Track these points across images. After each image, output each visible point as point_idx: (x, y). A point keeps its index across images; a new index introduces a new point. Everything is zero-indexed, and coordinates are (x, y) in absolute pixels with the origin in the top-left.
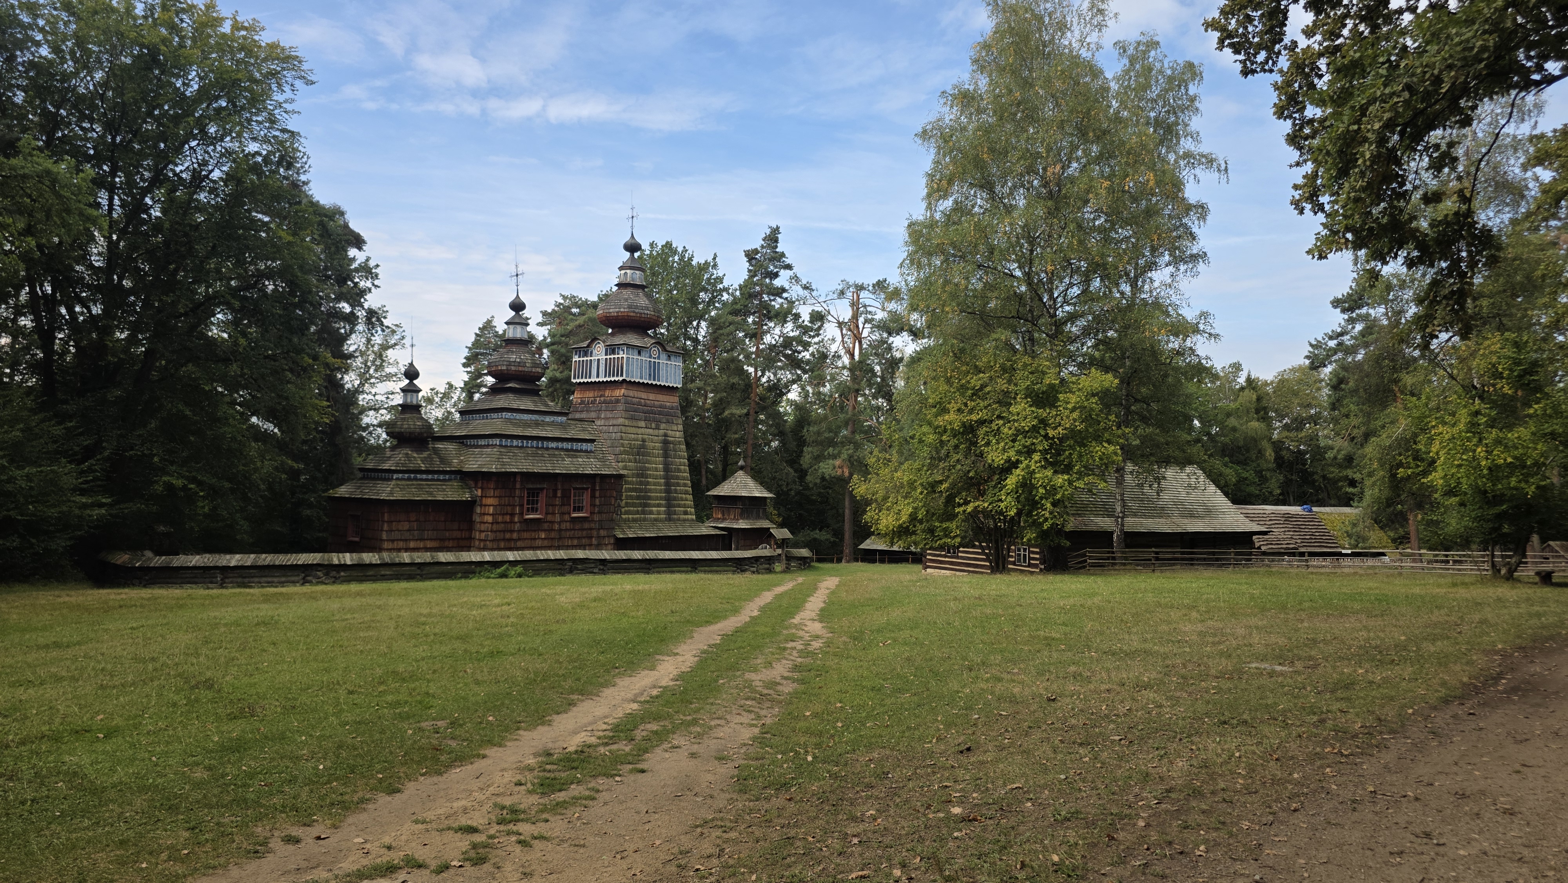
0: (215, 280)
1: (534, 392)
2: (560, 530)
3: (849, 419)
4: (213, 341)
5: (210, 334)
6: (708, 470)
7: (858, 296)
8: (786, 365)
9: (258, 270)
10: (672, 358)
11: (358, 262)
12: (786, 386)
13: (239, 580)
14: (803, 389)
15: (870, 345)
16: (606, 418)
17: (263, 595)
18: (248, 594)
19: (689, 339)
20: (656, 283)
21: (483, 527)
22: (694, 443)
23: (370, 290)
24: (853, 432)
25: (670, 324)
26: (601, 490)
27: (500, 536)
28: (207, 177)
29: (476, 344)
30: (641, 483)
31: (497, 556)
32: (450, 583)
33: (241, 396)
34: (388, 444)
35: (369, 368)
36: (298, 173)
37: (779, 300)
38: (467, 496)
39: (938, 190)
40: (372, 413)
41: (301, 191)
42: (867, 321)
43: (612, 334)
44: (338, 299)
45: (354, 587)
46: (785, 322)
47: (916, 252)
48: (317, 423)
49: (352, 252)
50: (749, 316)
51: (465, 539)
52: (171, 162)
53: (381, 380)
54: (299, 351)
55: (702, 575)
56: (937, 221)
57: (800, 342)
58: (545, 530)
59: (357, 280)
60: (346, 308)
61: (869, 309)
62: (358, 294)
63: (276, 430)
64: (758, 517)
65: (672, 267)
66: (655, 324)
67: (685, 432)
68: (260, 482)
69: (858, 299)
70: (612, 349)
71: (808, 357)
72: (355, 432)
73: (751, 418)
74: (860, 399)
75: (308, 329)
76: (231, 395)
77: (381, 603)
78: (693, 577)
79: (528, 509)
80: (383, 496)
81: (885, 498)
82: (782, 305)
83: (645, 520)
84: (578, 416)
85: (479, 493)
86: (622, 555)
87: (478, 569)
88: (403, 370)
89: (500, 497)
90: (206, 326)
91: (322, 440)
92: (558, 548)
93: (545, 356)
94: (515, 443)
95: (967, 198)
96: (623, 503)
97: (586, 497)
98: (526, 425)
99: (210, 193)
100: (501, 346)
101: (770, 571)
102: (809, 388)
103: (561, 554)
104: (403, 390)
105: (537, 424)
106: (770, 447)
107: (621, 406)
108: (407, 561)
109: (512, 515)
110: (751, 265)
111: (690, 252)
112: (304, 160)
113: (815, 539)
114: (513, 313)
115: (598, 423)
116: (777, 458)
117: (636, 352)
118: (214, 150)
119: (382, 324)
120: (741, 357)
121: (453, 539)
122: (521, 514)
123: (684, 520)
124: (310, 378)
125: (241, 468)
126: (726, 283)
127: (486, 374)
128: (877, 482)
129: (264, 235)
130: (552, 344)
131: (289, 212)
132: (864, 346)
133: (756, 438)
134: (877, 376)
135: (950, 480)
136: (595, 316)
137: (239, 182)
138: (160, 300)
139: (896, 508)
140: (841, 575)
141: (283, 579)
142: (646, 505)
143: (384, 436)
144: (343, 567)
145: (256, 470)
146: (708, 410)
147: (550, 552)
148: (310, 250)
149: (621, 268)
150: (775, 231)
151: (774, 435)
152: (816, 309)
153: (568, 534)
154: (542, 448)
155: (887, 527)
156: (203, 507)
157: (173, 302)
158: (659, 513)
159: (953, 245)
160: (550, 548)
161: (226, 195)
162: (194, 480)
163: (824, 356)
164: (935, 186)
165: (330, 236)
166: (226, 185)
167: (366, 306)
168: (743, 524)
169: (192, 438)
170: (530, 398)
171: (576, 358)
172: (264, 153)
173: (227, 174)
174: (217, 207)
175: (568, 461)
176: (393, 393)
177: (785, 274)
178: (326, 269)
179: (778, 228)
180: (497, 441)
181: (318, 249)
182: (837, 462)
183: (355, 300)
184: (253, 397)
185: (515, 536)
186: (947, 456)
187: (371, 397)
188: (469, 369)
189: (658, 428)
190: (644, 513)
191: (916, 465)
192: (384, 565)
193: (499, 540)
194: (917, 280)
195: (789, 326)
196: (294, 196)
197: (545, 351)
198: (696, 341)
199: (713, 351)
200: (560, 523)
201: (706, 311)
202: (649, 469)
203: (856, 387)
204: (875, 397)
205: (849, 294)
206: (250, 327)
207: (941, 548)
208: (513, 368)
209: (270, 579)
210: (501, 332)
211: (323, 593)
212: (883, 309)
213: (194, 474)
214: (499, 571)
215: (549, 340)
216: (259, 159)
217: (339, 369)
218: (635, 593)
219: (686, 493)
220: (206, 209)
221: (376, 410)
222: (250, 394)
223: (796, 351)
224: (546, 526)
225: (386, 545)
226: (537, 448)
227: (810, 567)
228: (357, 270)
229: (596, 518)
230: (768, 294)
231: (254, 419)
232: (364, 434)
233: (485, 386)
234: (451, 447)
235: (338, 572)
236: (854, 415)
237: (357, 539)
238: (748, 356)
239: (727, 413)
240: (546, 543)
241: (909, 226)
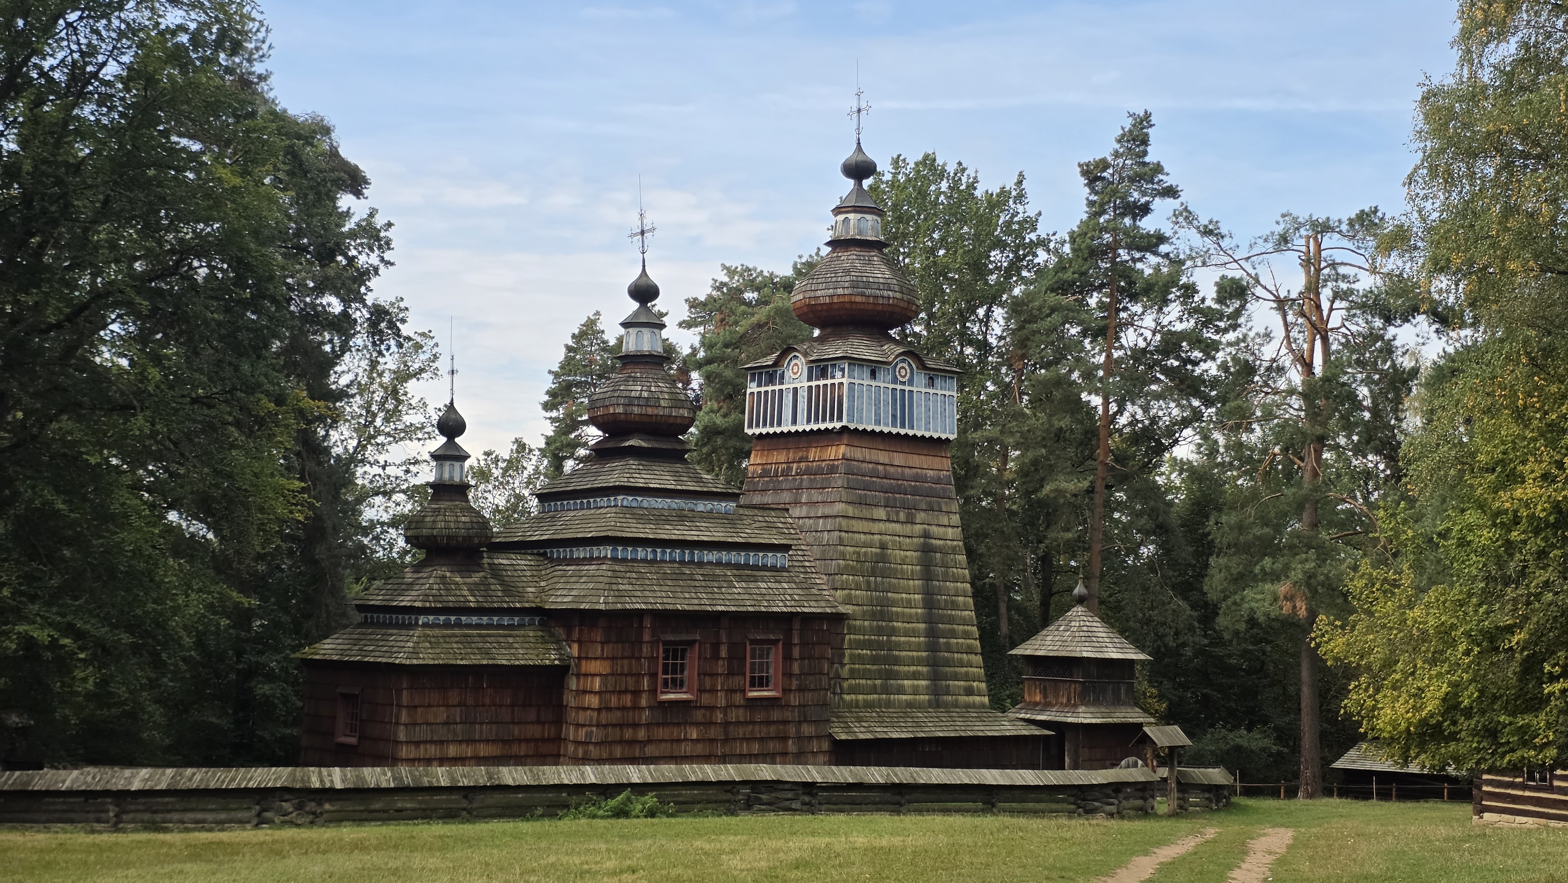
0: (108, 263)
1: (676, 456)
2: (726, 724)
3: (1306, 499)
4: (101, 375)
5: (98, 360)
6: (1012, 605)
7: (1318, 245)
8: (1168, 388)
9: (182, 241)
10: (938, 382)
11: (355, 219)
12: (1170, 432)
13: (147, 816)
14: (1205, 437)
15: (1346, 345)
16: (812, 504)
17: (188, 846)
18: (163, 843)
19: (970, 343)
20: (905, 236)
21: (582, 717)
22: (982, 549)
23: (376, 270)
24: (1314, 525)
25: (931, 316)
26: (803, 644)
27: (614, 734)
28: (95, 75)
29: (568, 365)
30: (880, 631)
31: (610, 774)
32: (524, 826)
33: (151, 473)
34: (408, 559)
35: (374, 415)
36: (249, 61)
37: (1153, 259)
38: (552, 658)
39: (1486, 23)
40: (378, 500)
41: (255, 92)
42: (1337, 295)
43: (821, 340)
44: (320, 290)
45: (348, 833)
46: (1166, 302)
47: (1442, 151)
48: (282, 521)
49: (345, 201)
50: (1090, 293)
51: (549, 740)
52: (35, 52)
53: (396, 437)
54: (252, 388)
55: (1007, 820)
56: (1485, 87)
57: (1196, 340)
58: (697, 724)
59: (353, 252)
60: (334, 304)
61: (1342, 270)
62: (354, 280)
63: (210, 536)
64: (1117, 702)
65: (936, 203)
66: (904, 317)
67: (965, 527)
68: (183, 633)
69: (1319, 250)
70: (820, 368)
71: (1214, 371)
72: (349, 537)
73: (1098, 499)
74: (1326, 455)
75: (267, 346)
76: (133, 471)
77: (398, 863)
78: (988, 822)
79: (666, 683)
80: (401, 659)
81: (1389, 664)
82: (1157, 269)
83: (889, 704)
84: (757, 499)
85: (575, 650)
86: (845, 774)
87: (574, 799)
88: (435, 418)
89: (613, 658)
90: (92, 345)
91: (291, 553)
92: (724, 759)
93: (695, 385)
94: (641, 553)
95: (1549, 36)
96: (845, 671)
97: (775, 658)
98: (661, 518)
99: (100, 103)
100: (613, 369)
101: (1145, 813)
102: (1219, 437)
103: (729, 772)
104: (435, 456)
105: (681, 517)
106: (1137, 557)
107: (838, 480)
108: (444, 782)
109: (637, 693)
110: (1093, 191)
111: (970, 172)
112: (260, 36)
113: (1238, 748)
114: (635, 305)
115: (796, 512)
116: (1154, 579)
117: (867, 372)
118: (108, 27)
119: (398, 333)
120: (1075, 375)
121: (527, 741)
122: (653, 691)
123: (968, 706)
124: (271, 437)
125: (150, 606)
126: (1043, 230)
127: (585, 423)
128: (1370, 630)
129: (191, 176)
130: (708, 361)
131: (235, 132)
132: (1334, 347)
133: (1108, 538)
134: (1362, 408)
135: (1530, 626)
136: (788, 304)
137: (150, 81)
138: (16, 302)
139: (1413, 684)
140: (1296, 825)
141: (223, 816)
142: (891, 675)
143: (401, 543)
144: (328, 793)
145: (176, 610)
146: (1008, 484)
147: (708, 768)
148: (272, 200)
149: (837, 211)
150: (1143, 122)
151: (1147, 533)
152: (1230, 274)
153: (741, 731)
154: (692, 562)
155: (1394, 724)
156: (85, 680)
157: (36, 303)
158: (916, 691)
159: (1522, 133)
160: (707, 758)
161: (127, 107)
162: (69, 630)
163: (1247, 370)
164: (1479, 15)
165: (306, 172)
166: (127, 89)
167: (369, 300)
168: (1085, 716)
169: (67, 553)
170: (667, 467)
171: (752, 388)
172: (193, 26)
173: (130, 68)
174: (114, 130)
175: (739, 587)
176: (416, 462)
177: (1162, 207)
178: (299, 233)
179: (1147, 116)
180: (607, 551)
181: (285, 199)
182: (1283, 588)
183: (350, 291)
184: (172, 475)
185: (642, 734)
186: (1523, 573)
187: (380, 471)
188: (554, 414)
189: (911, 521)
190: (886, 690)
191: (1455, 594)
192: (401, 790)
193: (611, 743)
194: (1446, 206)
195: (1174, 310)
196: (243, 103)
197: (695, 375)
198: (984, 347)
199: (1018, 365)
200: (725, 710)
201: (1004, 286)
202: (894, 603)
203: (1319, 430)
204: (1359, 450)
205: (1299, 242)
206: (167, 345)
207: (1514, 769)
208: (636, 410)
209: (199, 816)
210: (612, 342)
211: (294, 844)
212: (1374, 271)
213: (69, 618)
214: (612, 803)
215: (701, 354)
216: (184, 38)
217: (321, 419)
218: (873, 854)
219: (970, 651)
220: (93, 136)
221: (388, 494)
222: (166, 470)
223: (1189, 361)
224: (699, 715)
225: (404, 752)
226: (682, 562)
227: (1229, 807)
228: (353, 234)
229: (795, 700)
230: (1130, 247)
231: (173, 516)
232: (366, 541)
233: (585, 445)
234: (522, 562)
235: (320, 804)
236: (1316, 489)
237: (353, 740)
238: (1089, 375)
239: (1048, 488)
240: (699, 749)
241: (1425, 98)
